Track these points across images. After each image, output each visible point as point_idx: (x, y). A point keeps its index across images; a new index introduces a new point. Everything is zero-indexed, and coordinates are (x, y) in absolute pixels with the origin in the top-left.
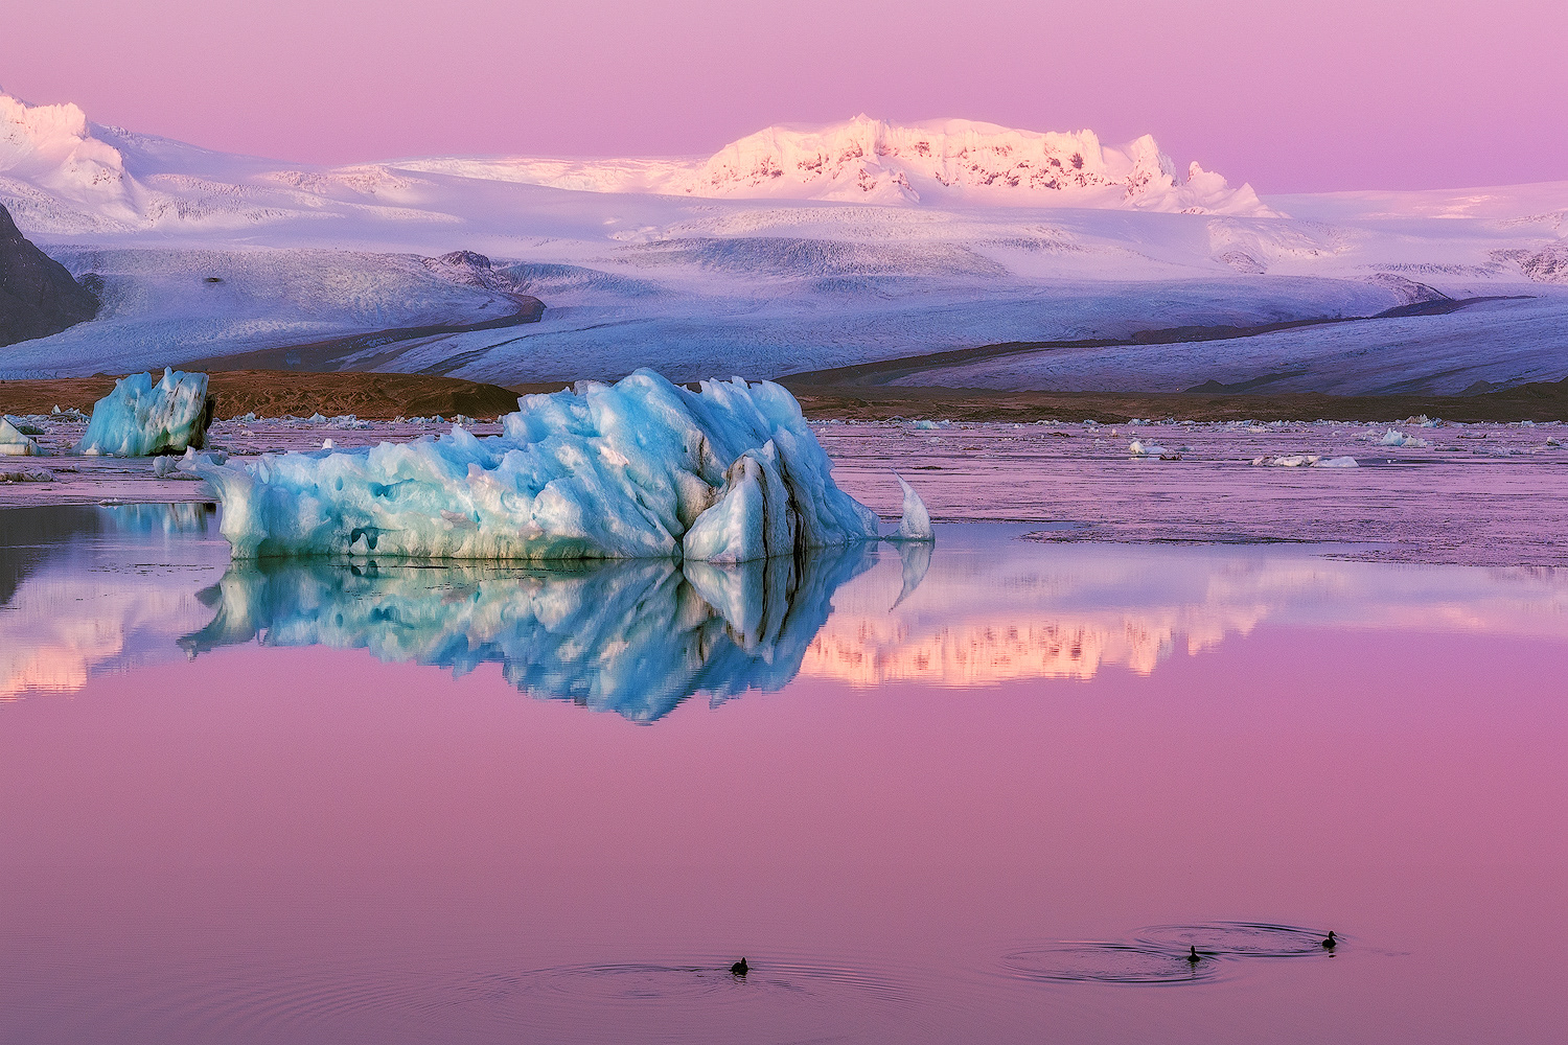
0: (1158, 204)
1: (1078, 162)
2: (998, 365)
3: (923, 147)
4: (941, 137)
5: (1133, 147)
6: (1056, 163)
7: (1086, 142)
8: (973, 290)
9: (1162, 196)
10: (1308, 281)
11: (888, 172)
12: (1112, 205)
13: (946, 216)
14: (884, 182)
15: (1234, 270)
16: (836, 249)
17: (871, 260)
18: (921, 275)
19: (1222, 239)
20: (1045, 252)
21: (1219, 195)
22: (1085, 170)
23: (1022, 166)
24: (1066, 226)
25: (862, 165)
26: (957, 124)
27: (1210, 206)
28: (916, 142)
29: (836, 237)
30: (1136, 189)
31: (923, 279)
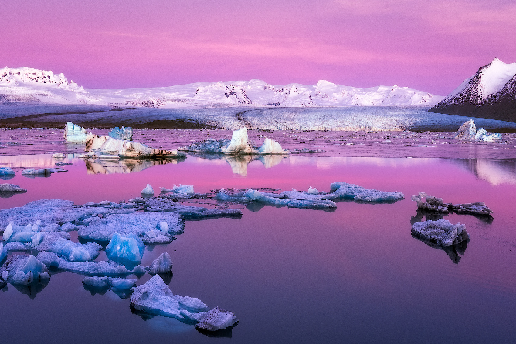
0: (65, 88)
1: (49, 77)
2: (44, 117)
3: (19, 73)
4: (22, 71)
5: (59, 75)
6: (45, 77)
7: (50, 73)
8: (35, 104)
9: (66, 86)
10: (96, 105)
11: (12, 79)
12: (56, 87)
13: (26, 88)
14: (11, 81)
15: (82, 103)
16: (7, 96)
17: (14, 98)
18: (24, 101)
19: (79, 97)
20: (47, 97)
21: (76, 88)
22: (50, 79)
23: (38, 77)
24: (50, 91)
25: (7, 78)
26: (25, 68)
27: (75, 90)
28: (17, 72)
29: (6, 93)
30: (60, 84)
31: (25, 102)
